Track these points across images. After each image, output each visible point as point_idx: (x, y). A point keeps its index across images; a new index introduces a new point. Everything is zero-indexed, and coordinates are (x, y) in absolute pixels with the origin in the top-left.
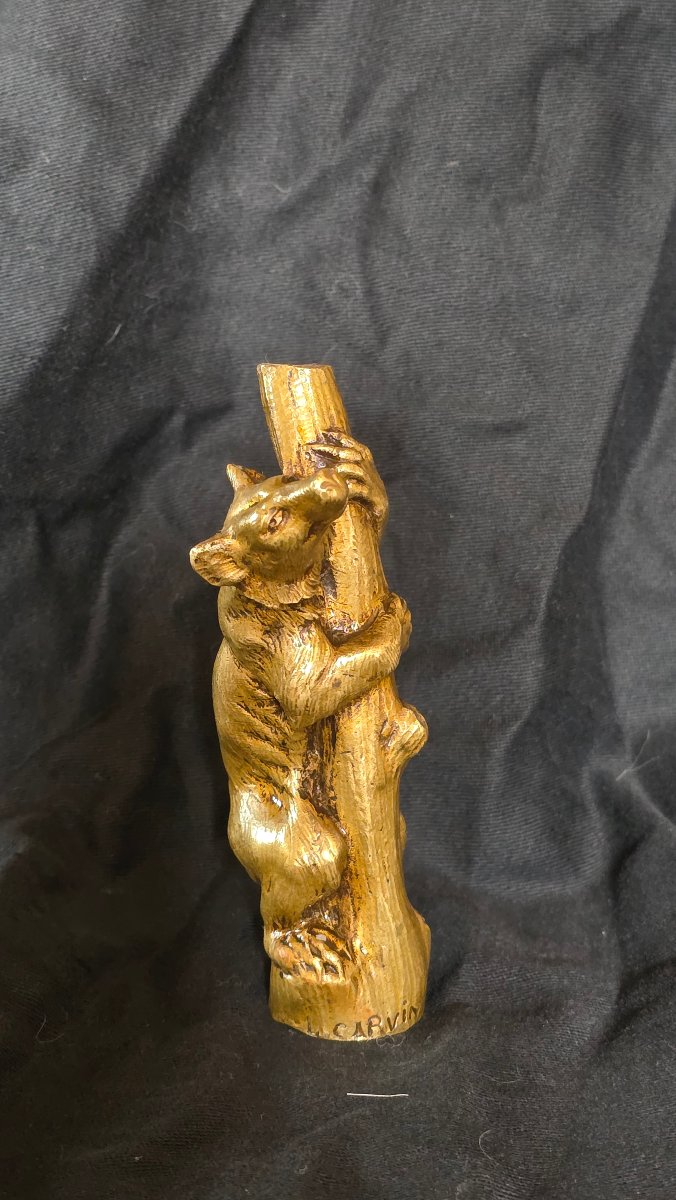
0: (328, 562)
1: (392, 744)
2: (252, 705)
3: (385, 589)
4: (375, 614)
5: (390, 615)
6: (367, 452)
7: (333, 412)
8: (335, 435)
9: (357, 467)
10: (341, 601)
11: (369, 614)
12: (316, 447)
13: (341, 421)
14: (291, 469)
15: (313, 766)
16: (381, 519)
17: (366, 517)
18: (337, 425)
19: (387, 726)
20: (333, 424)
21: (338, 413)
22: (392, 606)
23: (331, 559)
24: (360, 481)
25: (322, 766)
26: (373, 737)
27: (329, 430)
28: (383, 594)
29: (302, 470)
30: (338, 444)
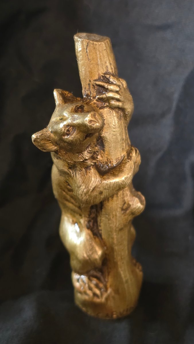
0: (101, 137)
1: (128, 212)
2: (66, 190)
3: (129, 146)
4: (122, 158)
5: (129, 160)
6: (124, 83)
7: (108, 64)
8: (108, 76)
9: (116, 94)
10: (106, 153)
11: (120, 158)
12: (98, 83)
13: (112, 69)
14: (86, 91)
15: (93, 215)
16: (129, 115)
17: (121, 115)
18: (110, 71)
19: (126, 205)
20: (108, 70)
21: (111, 64)
22: (131, 155)
23: (102, 135)
24: (118, 100)
25: (97, 216)
26: (119, 210)
27: (105, 74)
28: (127, 148)
29: (91, 93)
30: (108, 82)
